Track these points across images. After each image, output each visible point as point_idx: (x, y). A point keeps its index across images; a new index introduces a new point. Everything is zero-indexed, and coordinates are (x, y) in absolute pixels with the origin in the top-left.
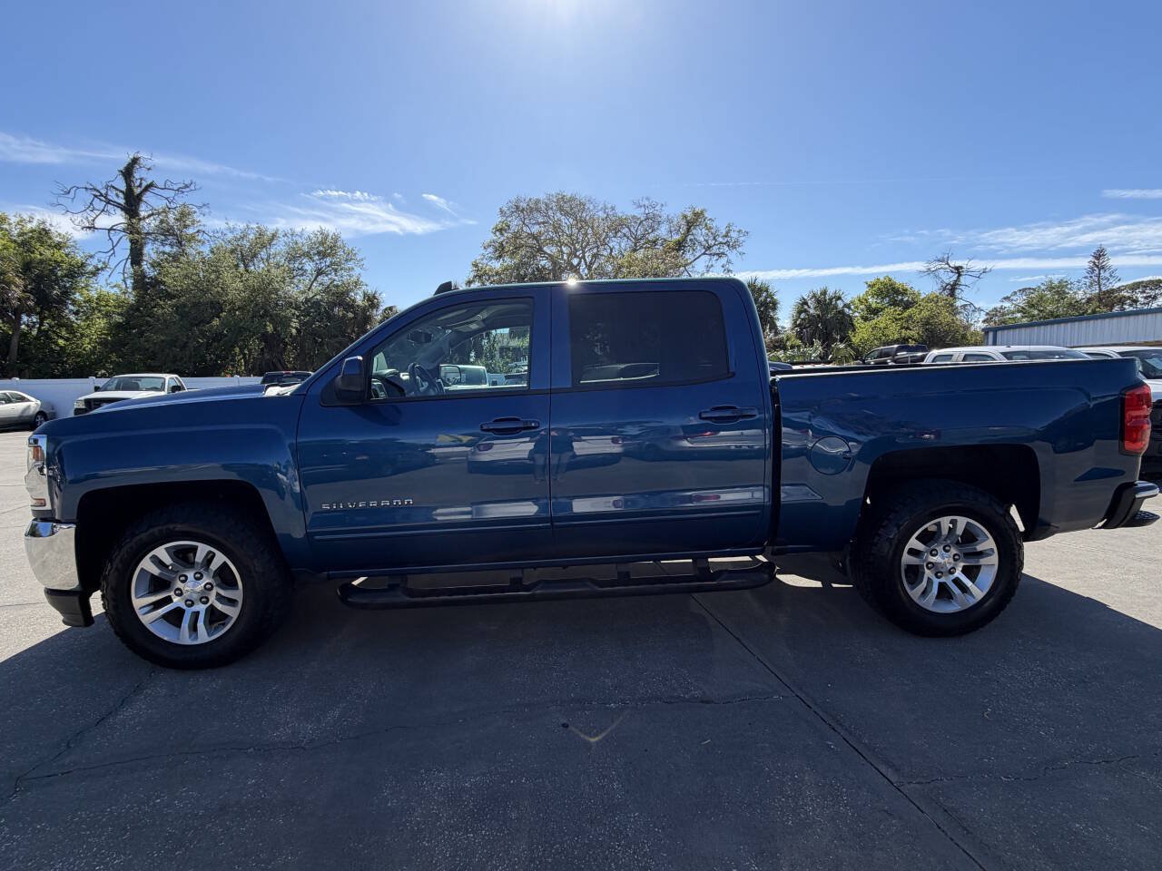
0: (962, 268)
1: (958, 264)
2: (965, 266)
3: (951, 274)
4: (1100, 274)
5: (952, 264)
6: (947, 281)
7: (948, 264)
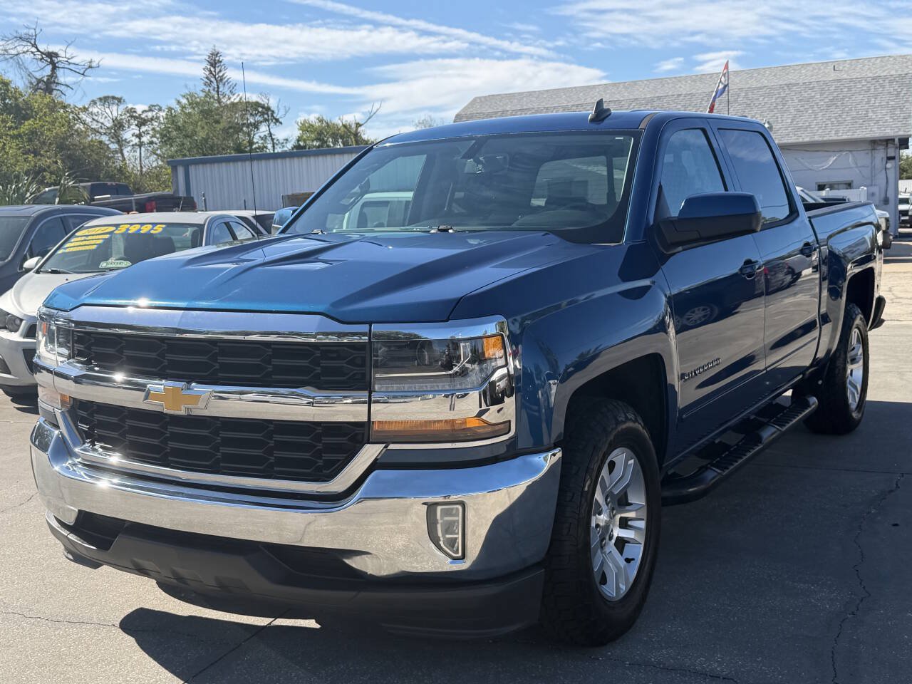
0: (56, 55)
1: (52, 49)
2: (62, 54)
3: (42, 64)
4: (218, 88)
5: (42, 48)
6: (38, 75)
7: (34, 45)
